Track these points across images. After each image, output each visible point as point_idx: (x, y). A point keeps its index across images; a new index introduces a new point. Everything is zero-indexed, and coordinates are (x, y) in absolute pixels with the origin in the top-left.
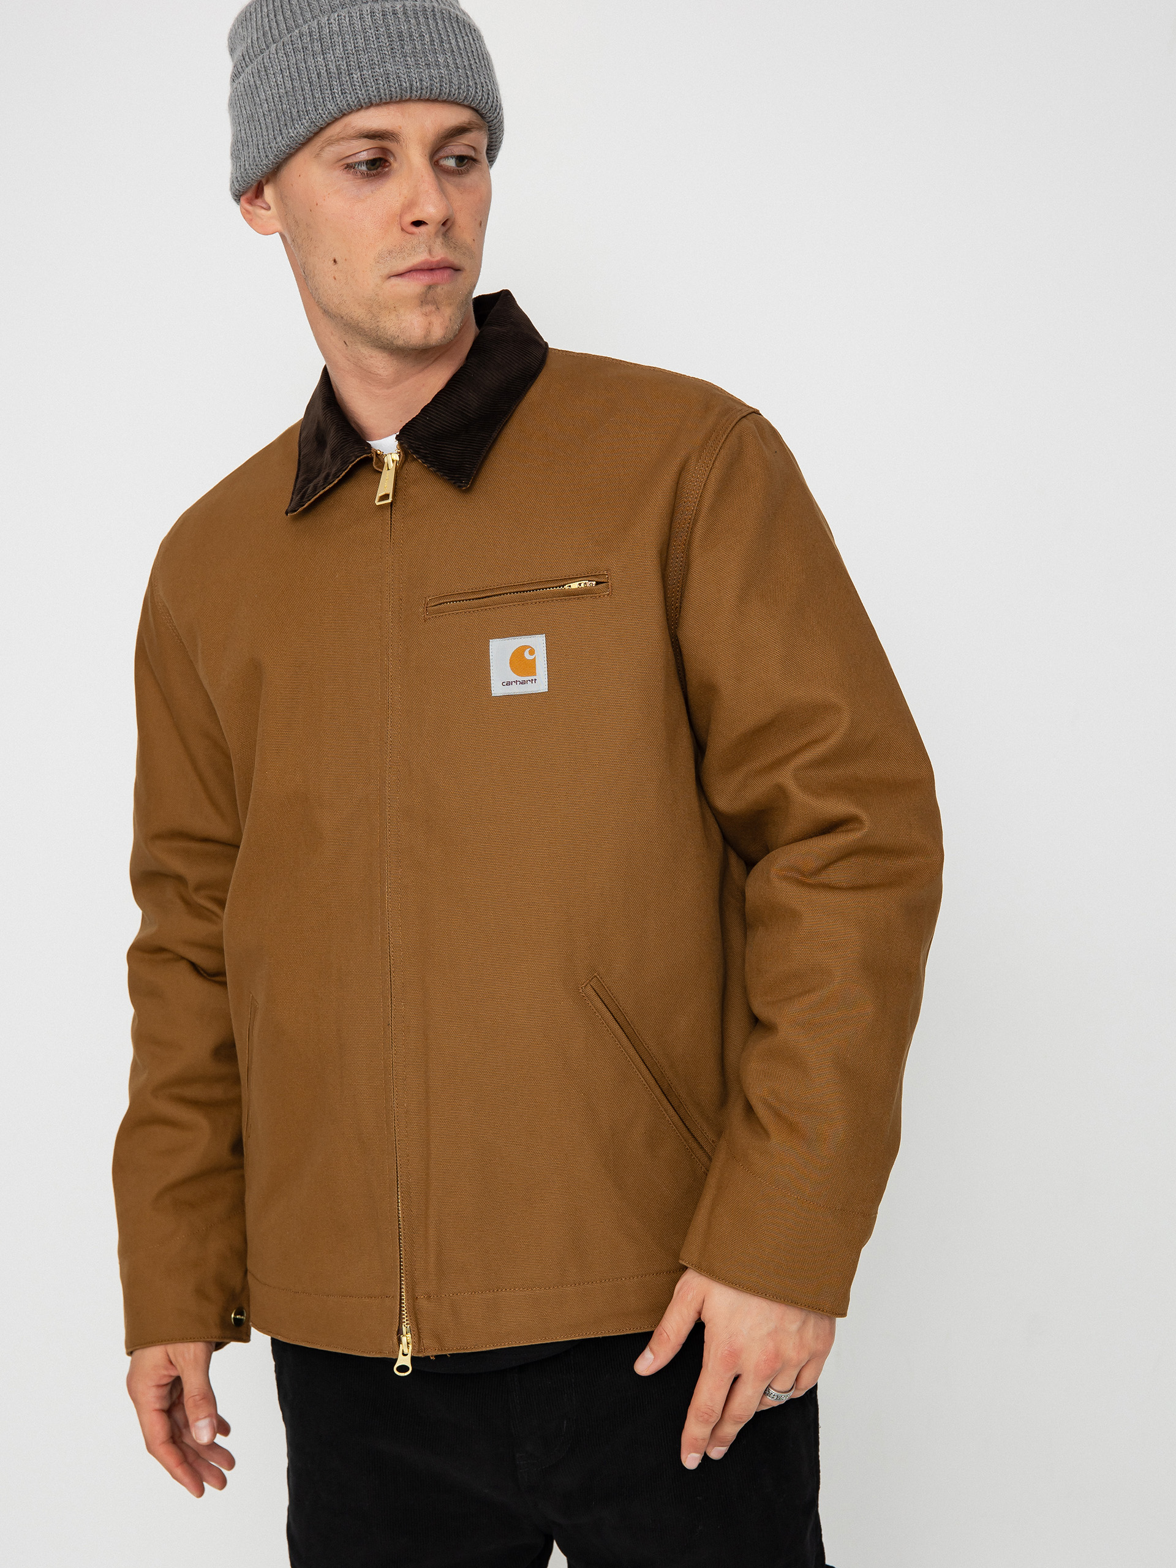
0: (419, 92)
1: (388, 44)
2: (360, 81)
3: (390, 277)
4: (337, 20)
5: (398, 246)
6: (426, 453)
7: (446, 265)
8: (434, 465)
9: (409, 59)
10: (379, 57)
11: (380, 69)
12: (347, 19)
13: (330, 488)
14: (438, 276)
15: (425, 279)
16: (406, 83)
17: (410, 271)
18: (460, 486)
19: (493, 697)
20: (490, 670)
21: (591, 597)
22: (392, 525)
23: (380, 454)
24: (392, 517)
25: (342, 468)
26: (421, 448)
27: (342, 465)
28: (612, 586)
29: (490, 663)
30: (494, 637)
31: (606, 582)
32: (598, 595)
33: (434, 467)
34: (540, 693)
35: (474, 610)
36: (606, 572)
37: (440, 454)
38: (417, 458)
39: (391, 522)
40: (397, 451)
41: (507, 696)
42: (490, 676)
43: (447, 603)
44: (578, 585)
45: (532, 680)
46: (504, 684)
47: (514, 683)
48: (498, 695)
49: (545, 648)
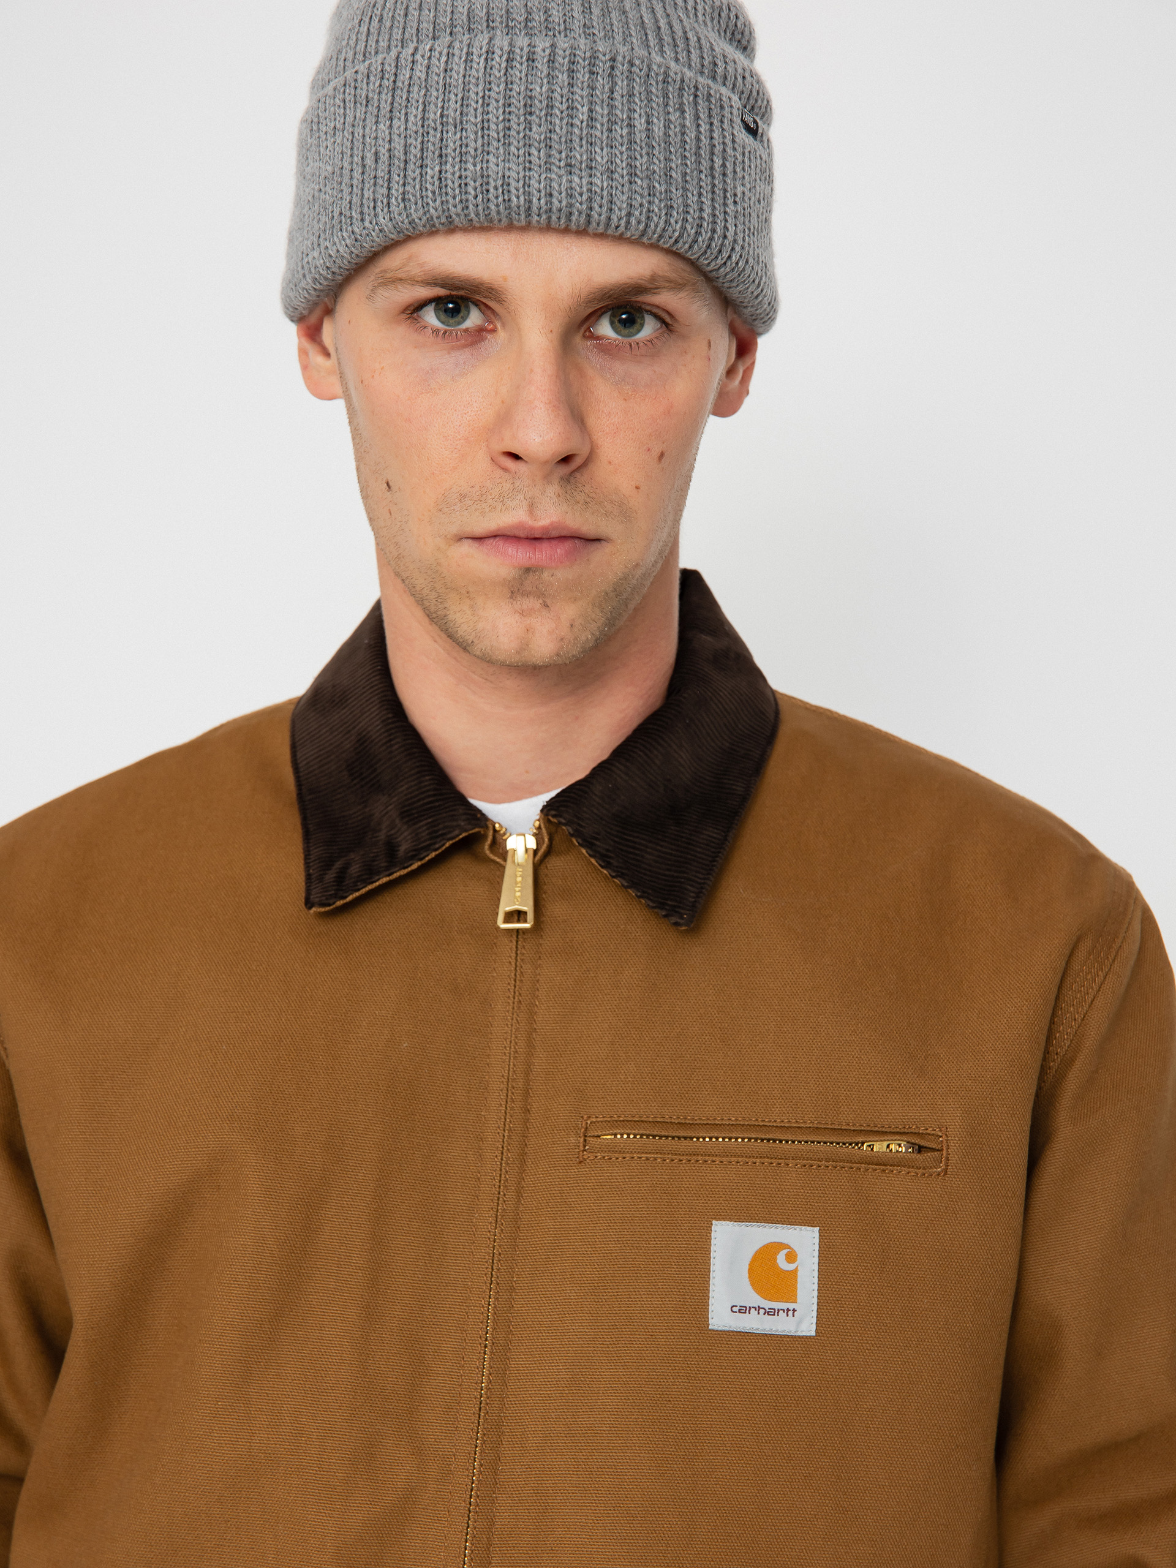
0: (544, 217)
1: (501, 118)
2: (437, 183)
3: (460, 538)
4: (426, 57)
5: (477, 488)
6: (608, 850)
7: (563, 534)
8: (622, 873)
9: (536, 153)
10: (480, 142)
11: (475, 166)
12: (444, 59)
13: (401, 876)
14: (542, 554)
15: (521, 555)
16: (518, 197)
17: (495, 536)
18: (676, 924)
19: (710, 1330)
20: (709, 1278)
21: (908, 1173)
22: (516, 966)
23: (500, 831)
24: (519, 952)
25: (428, 842)
26: (596, 839)
27: (431, 839)
28: (947, 1159)
29: (710, 1266)
30: (720, 1217)
31: (938, 1150)
32: (920, 1171)
33: (624, 879)
34: (799, 1337)
35: (681, 1158)
36: (941, 1131)
37: (631, 856)
38: (590, 855)
39: (517, 960)
40: (535, 831)
41: (736, 1332)
42: (708, 1290)
43: (628, 1135)
44: (885, 1147)
45: (788, 1310)
46: (735, 1309)
47: (753, 1310)
48: (720, 1329)
49: (816, 1254)
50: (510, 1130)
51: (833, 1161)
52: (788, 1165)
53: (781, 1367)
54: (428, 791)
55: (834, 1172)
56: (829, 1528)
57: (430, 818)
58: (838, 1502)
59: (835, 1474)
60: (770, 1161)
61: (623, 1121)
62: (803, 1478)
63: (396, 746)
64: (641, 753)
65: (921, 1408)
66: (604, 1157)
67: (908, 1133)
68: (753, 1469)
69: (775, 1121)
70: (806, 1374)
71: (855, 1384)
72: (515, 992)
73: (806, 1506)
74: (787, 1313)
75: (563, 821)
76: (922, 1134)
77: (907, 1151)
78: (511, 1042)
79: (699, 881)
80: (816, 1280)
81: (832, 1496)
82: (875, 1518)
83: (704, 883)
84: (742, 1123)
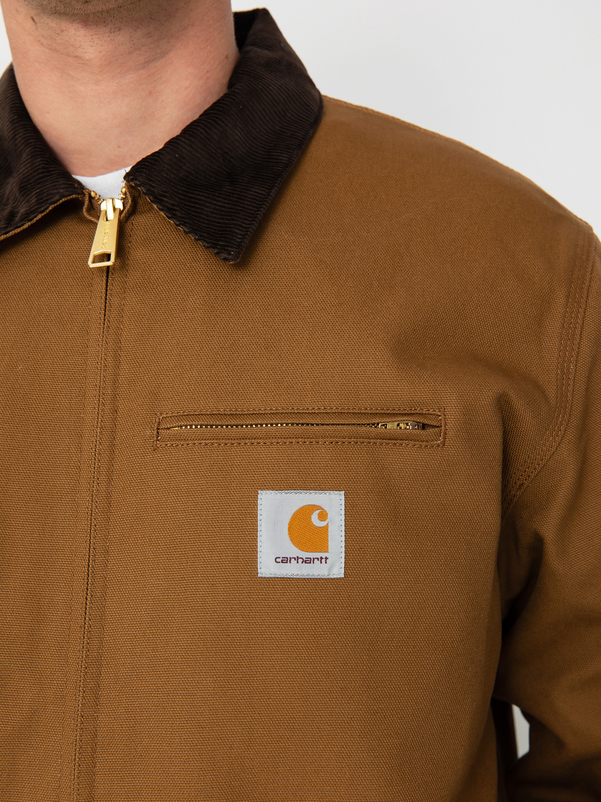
6: (173, 205)
8: (185, 222)
13: (15, 234)
18: (225, 259)
19: (259, 578)
20: (257, 536)
21: (414, 446)
22: (106, 299)
23: (95, 197)
24: (108, 289)
25: (36, 207)
26: (165, 196)
27: (37, 205)
28: (445, 434)
29: (257, 527)
30: (265, 487)
31: (438, 427)
32: (424, 444)
33: (185, 226)
34: (331, 579)
35: (233, 442)
36: (440, 411)
37: (193, 209)
38: (160, 209)
39: (106, 295)
40: (122, 196)
41: (280, 578)
42: (257, 546)
43: (191, 426)
44: (396, 426)
45: (322, 558)
46: (278, 560)
47: (293, 560)
48: (267, 576)
49: (343, 512)
50: (101, 428)
51: (355, 438)
52: (318, 442)
53: (317, 603)
54: (39, 169)
55: (355, 446)
56: (363, 727)
57: (38, 189)
58: (369, 707)
59: (366, 685)
60: (303, 440)
61: (187, 415)
62: (340, 689)
63: (19, 140)
64: (202, 131)
65: (428, 627)
66: (172, 445)
67: (414, 414)
68: (298, 685)
69: (308, 409)
70: (338, 608)
71: (377, 613)
72: (105, 320)
73: (343, 712)
74: (321, 560)
75: (138, 183)
76: (425, 414)
77: (413, 429)
78: (102, 359)
79: (245, 226)
80: (343, 533)
81: (364, 702)
82: (399, 716)
83: (249, 228)
84: (281, 411)
